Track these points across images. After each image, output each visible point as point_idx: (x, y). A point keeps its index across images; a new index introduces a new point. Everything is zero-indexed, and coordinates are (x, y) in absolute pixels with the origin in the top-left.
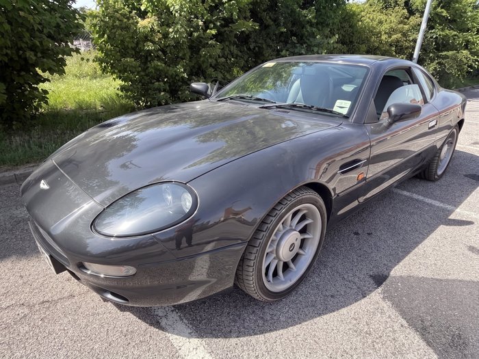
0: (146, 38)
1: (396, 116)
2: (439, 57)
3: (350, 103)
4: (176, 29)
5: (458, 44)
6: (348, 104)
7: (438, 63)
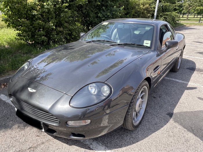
0: (33, 8)
1: (169, 46)
2: (164, 15)
3: (150, 41)
4: (48, 3)
5: (171, 9)
6: (149, 42)
7: (164, 18)
